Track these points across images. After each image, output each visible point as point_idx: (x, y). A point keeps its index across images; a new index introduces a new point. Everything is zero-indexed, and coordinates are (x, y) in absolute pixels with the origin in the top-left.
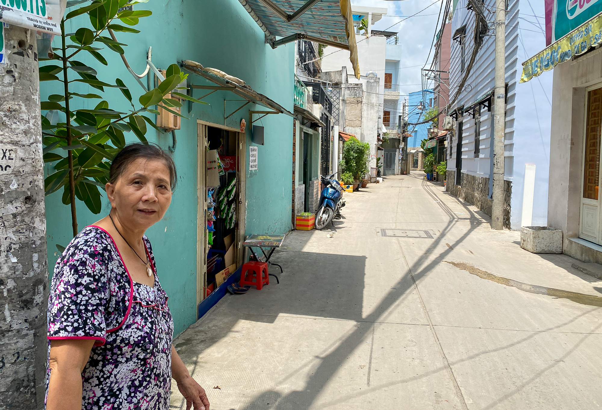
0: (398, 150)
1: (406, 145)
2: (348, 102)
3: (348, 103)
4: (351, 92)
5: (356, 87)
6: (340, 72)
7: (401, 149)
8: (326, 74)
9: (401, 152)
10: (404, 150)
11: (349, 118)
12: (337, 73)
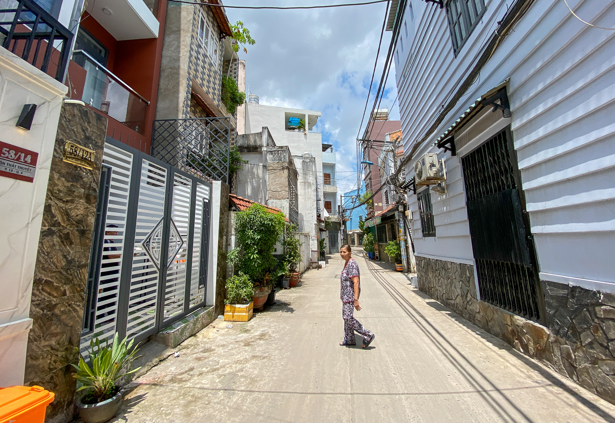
0: (339, 231)
1: (345, 227)
2: (271, 168)
3: (271, 170)
4: (274, 156)
5: (280, 151)
6: (260, 134)
7: (342, 231)
8: (243, 137)
9: (342, 233)
10: (345, 231)
11: (272, 188)
12: (256, 135)
